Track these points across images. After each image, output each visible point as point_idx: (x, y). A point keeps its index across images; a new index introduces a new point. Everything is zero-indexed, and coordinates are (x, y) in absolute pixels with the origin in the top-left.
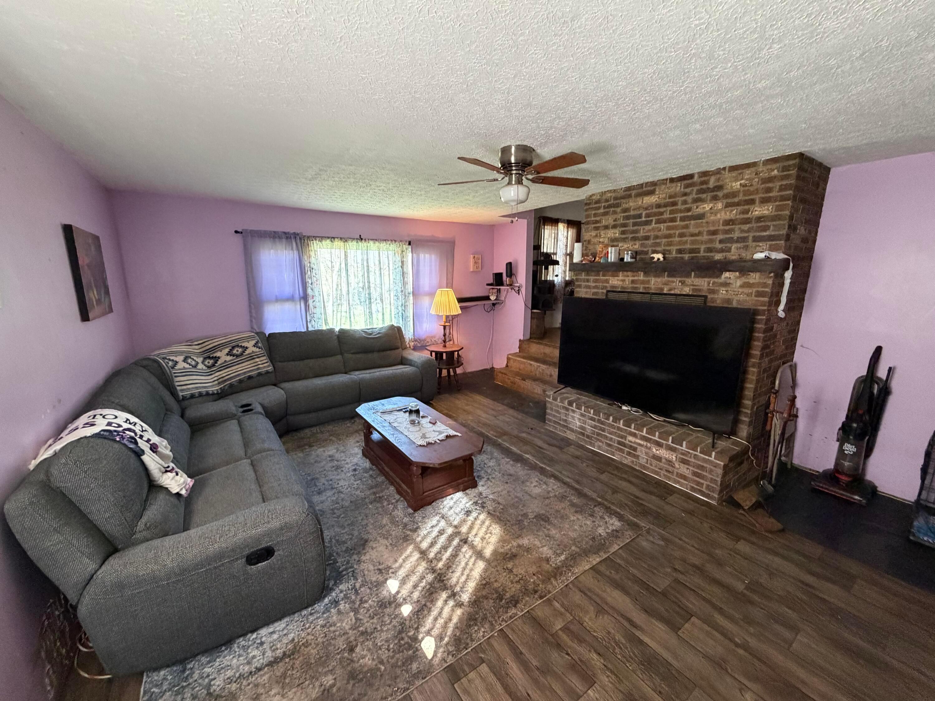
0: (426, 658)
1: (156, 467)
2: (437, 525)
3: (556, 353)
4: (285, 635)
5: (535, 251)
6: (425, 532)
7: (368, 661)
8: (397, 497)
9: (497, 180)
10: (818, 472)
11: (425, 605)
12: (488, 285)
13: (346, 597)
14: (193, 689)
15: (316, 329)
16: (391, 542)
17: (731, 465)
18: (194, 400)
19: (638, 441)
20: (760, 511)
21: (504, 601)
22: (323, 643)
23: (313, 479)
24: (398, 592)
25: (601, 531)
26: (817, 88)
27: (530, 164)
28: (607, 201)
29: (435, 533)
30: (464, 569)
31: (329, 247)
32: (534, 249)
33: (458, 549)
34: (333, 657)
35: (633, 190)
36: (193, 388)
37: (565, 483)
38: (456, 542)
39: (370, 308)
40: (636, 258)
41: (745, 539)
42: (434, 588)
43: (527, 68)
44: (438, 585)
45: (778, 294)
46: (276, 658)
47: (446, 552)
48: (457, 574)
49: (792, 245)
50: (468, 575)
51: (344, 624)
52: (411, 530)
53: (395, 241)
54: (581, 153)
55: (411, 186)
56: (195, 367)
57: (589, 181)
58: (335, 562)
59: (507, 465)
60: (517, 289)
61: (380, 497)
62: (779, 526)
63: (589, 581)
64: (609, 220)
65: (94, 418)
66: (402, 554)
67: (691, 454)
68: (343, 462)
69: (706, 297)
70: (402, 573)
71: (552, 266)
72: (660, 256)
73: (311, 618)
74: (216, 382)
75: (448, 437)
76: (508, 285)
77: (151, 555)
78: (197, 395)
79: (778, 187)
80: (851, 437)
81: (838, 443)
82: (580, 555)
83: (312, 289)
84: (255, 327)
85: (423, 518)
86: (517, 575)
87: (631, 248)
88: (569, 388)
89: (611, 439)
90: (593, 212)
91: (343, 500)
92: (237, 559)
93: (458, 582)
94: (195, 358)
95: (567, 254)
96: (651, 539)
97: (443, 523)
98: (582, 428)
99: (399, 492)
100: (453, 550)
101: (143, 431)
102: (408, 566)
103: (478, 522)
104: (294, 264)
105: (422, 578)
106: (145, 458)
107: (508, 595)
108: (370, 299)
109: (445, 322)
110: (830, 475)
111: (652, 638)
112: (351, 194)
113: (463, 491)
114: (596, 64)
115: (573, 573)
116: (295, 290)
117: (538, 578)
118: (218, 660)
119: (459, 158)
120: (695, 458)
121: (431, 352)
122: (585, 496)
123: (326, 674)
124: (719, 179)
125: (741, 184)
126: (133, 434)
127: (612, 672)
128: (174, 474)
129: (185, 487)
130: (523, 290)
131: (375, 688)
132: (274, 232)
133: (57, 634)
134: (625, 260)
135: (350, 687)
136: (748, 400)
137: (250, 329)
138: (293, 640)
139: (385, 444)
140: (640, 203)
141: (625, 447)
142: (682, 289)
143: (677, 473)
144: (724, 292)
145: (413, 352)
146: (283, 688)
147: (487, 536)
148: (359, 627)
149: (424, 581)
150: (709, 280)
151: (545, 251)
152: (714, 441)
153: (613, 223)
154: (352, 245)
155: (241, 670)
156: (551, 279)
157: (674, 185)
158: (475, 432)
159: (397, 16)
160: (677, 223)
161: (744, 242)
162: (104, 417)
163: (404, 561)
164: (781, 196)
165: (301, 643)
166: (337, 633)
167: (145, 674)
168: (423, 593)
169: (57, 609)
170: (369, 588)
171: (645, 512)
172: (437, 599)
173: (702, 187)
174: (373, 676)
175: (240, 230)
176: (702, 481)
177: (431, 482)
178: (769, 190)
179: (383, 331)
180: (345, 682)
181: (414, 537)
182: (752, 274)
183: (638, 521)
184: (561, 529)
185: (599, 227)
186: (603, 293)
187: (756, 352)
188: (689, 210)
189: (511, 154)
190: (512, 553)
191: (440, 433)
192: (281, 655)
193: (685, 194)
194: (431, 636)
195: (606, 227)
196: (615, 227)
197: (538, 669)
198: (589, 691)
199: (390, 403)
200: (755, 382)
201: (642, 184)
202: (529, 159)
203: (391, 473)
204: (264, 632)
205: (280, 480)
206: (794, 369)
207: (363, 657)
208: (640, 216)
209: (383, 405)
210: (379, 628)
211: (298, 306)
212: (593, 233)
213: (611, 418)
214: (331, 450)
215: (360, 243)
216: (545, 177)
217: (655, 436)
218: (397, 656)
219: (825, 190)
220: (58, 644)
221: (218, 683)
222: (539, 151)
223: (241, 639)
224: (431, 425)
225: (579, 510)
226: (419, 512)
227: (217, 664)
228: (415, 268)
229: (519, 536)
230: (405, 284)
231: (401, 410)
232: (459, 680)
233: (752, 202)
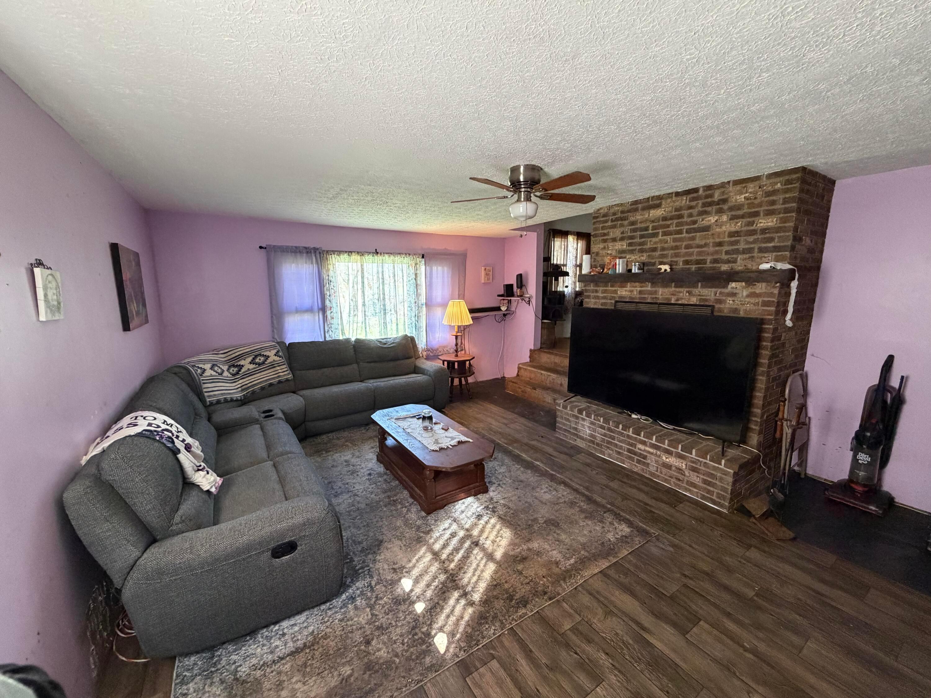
0: (439, 652)
1: (190, 466)
2: (449, 528)
3: (566, 362)
4: (305, 627)
5: (545, 263)
6: (438, 535)
7: (383, 653)
8: (411, 500)
9: (507, 197)
10: (833, 482)
11: (438, 603)
12: (499, 296)
13: (362, 593)
14: (222, 673)
15: (333, 339)
16: (405, 543)
17: (742, 473)
18: (219, 405)
19: (648, 449)
20: (771, 520)
21: (514, 601)
22: (341, 635)
23: (330, 483)
24: (412, 591)
25: (610, 536)
26: (810, 109)
27: (537, 182)
28: (614, 214)
29: (447, 536)
30: (475, 570)
31: (346, 261)
32: (544, 261)
33: (469, 551)
34: (351, 649)
35: (640, 203)
36: (219, 394)
37: (576, 490)
38: (467, 544)
39: (385, 318)
40: (643, 269)
41: (756, 547)
42: (446, 587)
43: (532, 98)
44: (450, 585)
45: (786, 304)
46: (297, 649)
47: (458, 553)
48: (469, 575)
49: (798, 255)
50: (479, 576)
51: (361, 619)
52: (423, 532)
53: (409, 254)
54: (586, 172)
55: (425, 203)
56: (221, 374)
57: (595, 196)
58: (352, 560)
59: (518, 471)
60: (528, 299)
61: (393, 500)
62: (792, 535)
63: (598, 584)
64: (616, 233)
65: (136, 419)
66: (415, 554)
67: (701, 462)
68: (358, 467)
69: (713, 307)
70: (415, 572)
71: (562, 278)
72: (667, 267)
73: (330, 613)
74: (240, 389)
75: (460, 443)
76: (518, 296)
77: (187, 545)
78: (222, 401)
79: (781, 200)
80: (865, 446)
81: (852, 452)
82: (589, 559)
83: (330, 301)
84: (276, 337)
85: (436, 521)
86: (526, 577)
87: (639, 259)
88: (579, 397)
89: (621, 447)
90: (601, 225)
91: (358, 502)
92: (263, 552)
93: (469, 582)
94: (221, 366)
95: (576, 266)
96: (661, 546)
97: (454, 527)
98: (591, 435)
99: (412, 496)
100: (465, 552)
101: (178, 432)
102: (421, 566)
103: (489, 526)
104: (313, 276)
105: (435, 578)
106: (181, 457)
107: (517, 596)
108: (385, 310)
109: (457, 332)
110: (845, 486)
111: (661, 641)
112: (368, 211)
113: (475, 496)
114: (596, 93)
115: (582, 576)
116: (313, 302)
117: (548, 580)
118: (244, 648)
119: (471, 178)
120: (704, 466)
121: (444, 361)
122: (595, 502)
123: (344, 665)
124: (723, 192)
125: (745, 198)
126: (170, 434)
127: (620, 671)
128: (206, 472)
129: (214, 485)
130: (534, 301)
131: (390, 678)
132: (296, 247)
133: (101, 618)
134: (633, 271)
135: (366, 676)
136: (758, 408)
137: (272, 339)
138: (313, 632)
139: (400, 450)
140: (647, 216)
141: (635, 455)
142: (689, 299)
143: (688, 481)
144: (731, 302)
145: (425, 361)
146: (304, 676)
147: (498, 540)
148: (375, 622)
149: (437, 580)
150: (716, 290)
151: (555, 262)
152: (723, 449)
153: (620, 236)
154: (368, 258)
155: (265, 659)
156: (561, 290)
157: (679, 198)
158: (487, 439)
159: (416, 59)
160: (683, 235)
161: (750, 253)
162: (144, 418)
163: (417, 561)
164: (785, 209)
165: (320, 635)
166: (354, 627)
167: (177, 659)
168: (436, 592)
169: (100, 595)
170: (385, 586)
171: (655, 519)
172: (449, 598)
173: (707, 200)
174: (389, 668)
175: (264, 246)
176: (712, 489)
177: (443, 487)
178: (773, 203)
179: (397, 340)
180: (362, 672)
181: (427, 539)
182: (758, 284)
183: (648, 528)
184: (571, 534)
185: (607, 239)
186: (611, 303)
187: (764, 361)
188: (695, 222)
189: (520, 174)
190: (523, 555)
191: (453, 438)
192: (302, 646)
193: (691, 208)
194: (444, 632)
195: (614, 240)
196: (622, 239)
197: (547, 666)
198: (597, 689)
199: (403, 410)
200: (763, 391)
201: (648, 198)
202: (537, 177)
203: (405, 478)
204: (285, 624)
205: (301, 480)
206: (804, 378)
207: (379, 650)
208: (646, 229)
209: (397, 412)
210: (394, 624)
211: (317, 318)
212: (601, 246)
213: (621, 426)
214: (347, 455)
215: (376, 257)
216: (552, 194)
217: (664, 444)
218: (412, 649)
219: (830, 201)
220: (101, 627)
221: (244, 670)
222: (546, 170)
223: (265, 630)
224: (444, 431)
225: (590, 516)
226: (432, 515)
227: (243, 652)
228: (428, 279)
229: (529, 540)
230: (418, 295)
231: (415, 417)
232: (471, 674)
233: (756, 214)
